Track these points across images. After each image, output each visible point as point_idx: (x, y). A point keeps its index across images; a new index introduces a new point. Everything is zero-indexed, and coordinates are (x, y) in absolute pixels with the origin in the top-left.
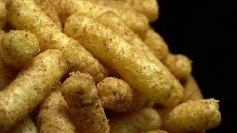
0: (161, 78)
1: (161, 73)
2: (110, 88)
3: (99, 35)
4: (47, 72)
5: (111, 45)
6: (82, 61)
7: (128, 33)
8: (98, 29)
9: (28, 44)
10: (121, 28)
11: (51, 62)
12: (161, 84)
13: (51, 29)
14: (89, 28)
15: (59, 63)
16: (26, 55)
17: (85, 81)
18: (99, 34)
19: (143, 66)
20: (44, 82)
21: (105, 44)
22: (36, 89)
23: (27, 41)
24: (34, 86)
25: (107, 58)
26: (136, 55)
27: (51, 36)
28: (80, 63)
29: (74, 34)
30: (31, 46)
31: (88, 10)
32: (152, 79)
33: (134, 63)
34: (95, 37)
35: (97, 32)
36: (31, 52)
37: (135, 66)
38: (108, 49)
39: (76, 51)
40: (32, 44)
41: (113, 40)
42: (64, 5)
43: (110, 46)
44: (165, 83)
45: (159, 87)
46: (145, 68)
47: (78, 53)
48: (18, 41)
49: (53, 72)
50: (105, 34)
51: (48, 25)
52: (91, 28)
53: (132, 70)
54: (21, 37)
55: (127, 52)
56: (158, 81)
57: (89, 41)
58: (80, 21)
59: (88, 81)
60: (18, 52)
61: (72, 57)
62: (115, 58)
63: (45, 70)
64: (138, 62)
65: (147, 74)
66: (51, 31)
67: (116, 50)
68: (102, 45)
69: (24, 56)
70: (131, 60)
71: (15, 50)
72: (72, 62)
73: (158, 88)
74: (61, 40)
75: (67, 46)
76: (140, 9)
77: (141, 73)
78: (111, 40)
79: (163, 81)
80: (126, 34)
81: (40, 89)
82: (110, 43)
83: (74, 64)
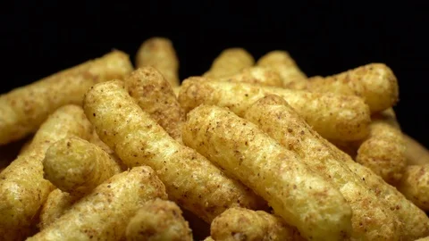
0: (321, 203)
1: (324, 194)
2: (227, 225)
3: (228, 136)
4: (113, 203)
5: (246, 152)
6: (199, 183)
7: (295, 130)
8: (229, 126)
9: (71, 159)
10: (282, 122)
11: (125, 186)
12: (322, 213)
13: (145, 134)
14: (213, 126)
15: (142, 187)
16: (70, 176)
17: (156, 213)
18: (229, 134)
19: (292, 183)
20: (105, 221)
21: (237, 152)
22: (86, 231)
23: (71, 154)
24: (83, 227)
25: (242, 174)
26: (284, 165)
27: (144, 146)
28: (194, 188)
29: (194, 139)
30: (78, 162)
31: (241, 98)
32: (306, 205)
33: (278, 180)
34: (222, 141)
35: (226, 133)
36: (79, 171)
37: (280, 186)
38: (241, 160)
39: (188, 167)
40: (78, 157)
41: (251, 144)
42: (193, 93)
43: (244, 154)
44: (329, 211)
45: (316, 219)
46: (295, 187)
47: (191, 171)
48: (55, 154)
49: (125, 203)
50: (238, 134)
51: (140, 127)
52: (218, 126)
53: (276, 192)
54: (60, 148)
55: (269, 161)
56: (315, 208)
57: (215, 150)
58: (203, 116)
59: (162, 212)
60: (57, 172)
61: (180, 177)
62: (253, 174)
63: (110, 201)
64: (286, 177)
65: (298, 198)
66: (144, 137)
67: (254, 159)
68: (232, 153)
69: (67, 179)
70: (273, 174)
71: (51, 169)
72: (181, 187)
73: (314, 221)
74: (161, 151)
75: (172, 161)
76: (358, 88)
77: (287, 196)
78: (246, 143)
79: (325, 207)
80: (290, 131)
81: (94, 231)
82: (246, 149)
83: (185, 191)
